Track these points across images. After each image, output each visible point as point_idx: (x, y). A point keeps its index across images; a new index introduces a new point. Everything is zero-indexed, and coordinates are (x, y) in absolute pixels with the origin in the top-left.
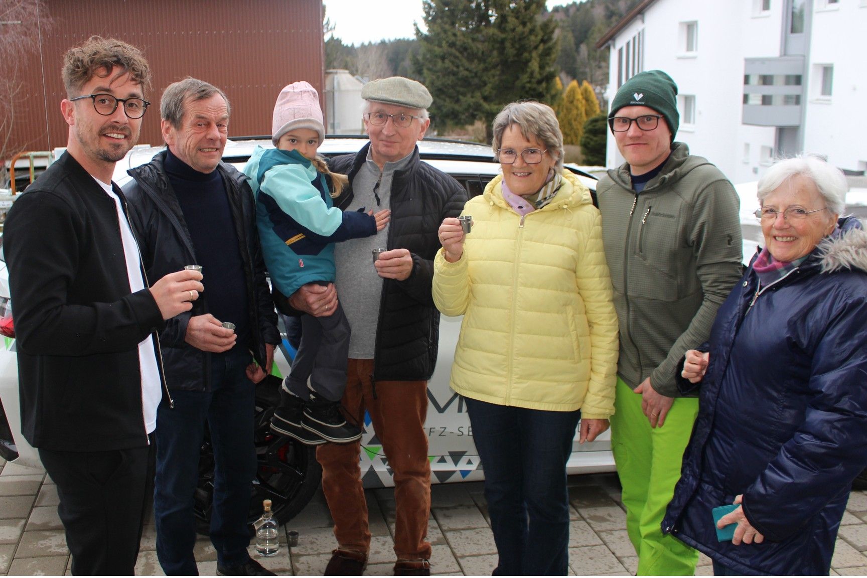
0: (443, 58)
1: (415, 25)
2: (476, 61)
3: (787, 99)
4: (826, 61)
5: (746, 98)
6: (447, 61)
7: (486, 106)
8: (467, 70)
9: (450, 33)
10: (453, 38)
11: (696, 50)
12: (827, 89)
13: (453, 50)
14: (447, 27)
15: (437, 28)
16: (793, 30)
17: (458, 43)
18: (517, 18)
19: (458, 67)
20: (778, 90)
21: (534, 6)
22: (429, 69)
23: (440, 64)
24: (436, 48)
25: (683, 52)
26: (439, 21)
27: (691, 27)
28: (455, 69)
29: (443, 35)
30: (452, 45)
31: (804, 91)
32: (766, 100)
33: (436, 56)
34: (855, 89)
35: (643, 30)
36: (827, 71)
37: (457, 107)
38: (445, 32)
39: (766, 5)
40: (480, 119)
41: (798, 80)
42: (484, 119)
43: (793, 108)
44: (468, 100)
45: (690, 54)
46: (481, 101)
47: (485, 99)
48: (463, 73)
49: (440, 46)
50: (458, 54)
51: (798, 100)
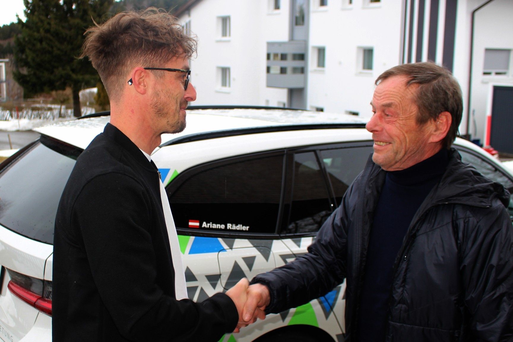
0: (41, 41)
1: (17, 16)
2: (66, 43)
3: (295, 70)
4: (320, 44)
5: (268, 69)
6: (44, 44)
7: (74, 76)
8: (59, 49)
9: (45, 23)
10: (47, 27)
11: (230, 35)
12: (321, 62)
13: (48, 35)
14: (43, 18)
15: (35, 19)
16: (297, 24)
17: (52, 30)
18: (95, 11)
19: (52, 47)
20: (290, 64)
21: (106, 4)
22: (30, 49)
23: (38, 46)
24: (36, 34)
25: (220, 37)
26: (36, 13)
27: (225, 21)
28: (50, 49)
29: (40, 24)
30: (47, 31)
31: (306, 64)
32: (283, 71)
33: (35, 39)
34: (340, 63)
35: (190, 22)
36: (321, 51)
37: (52, 77)
38: (42, 21)
39: (277, 6)
40: (70, 86)
41: (302, 57)
42: (72, 86)
43: (299, 76)
44: (60, 71)
45: (225, 39)
46: (71, 73)
47: (73, 70)
48: (56, 52)
49: (38, 31)
50: (51, 38)
51: (303, 70)
